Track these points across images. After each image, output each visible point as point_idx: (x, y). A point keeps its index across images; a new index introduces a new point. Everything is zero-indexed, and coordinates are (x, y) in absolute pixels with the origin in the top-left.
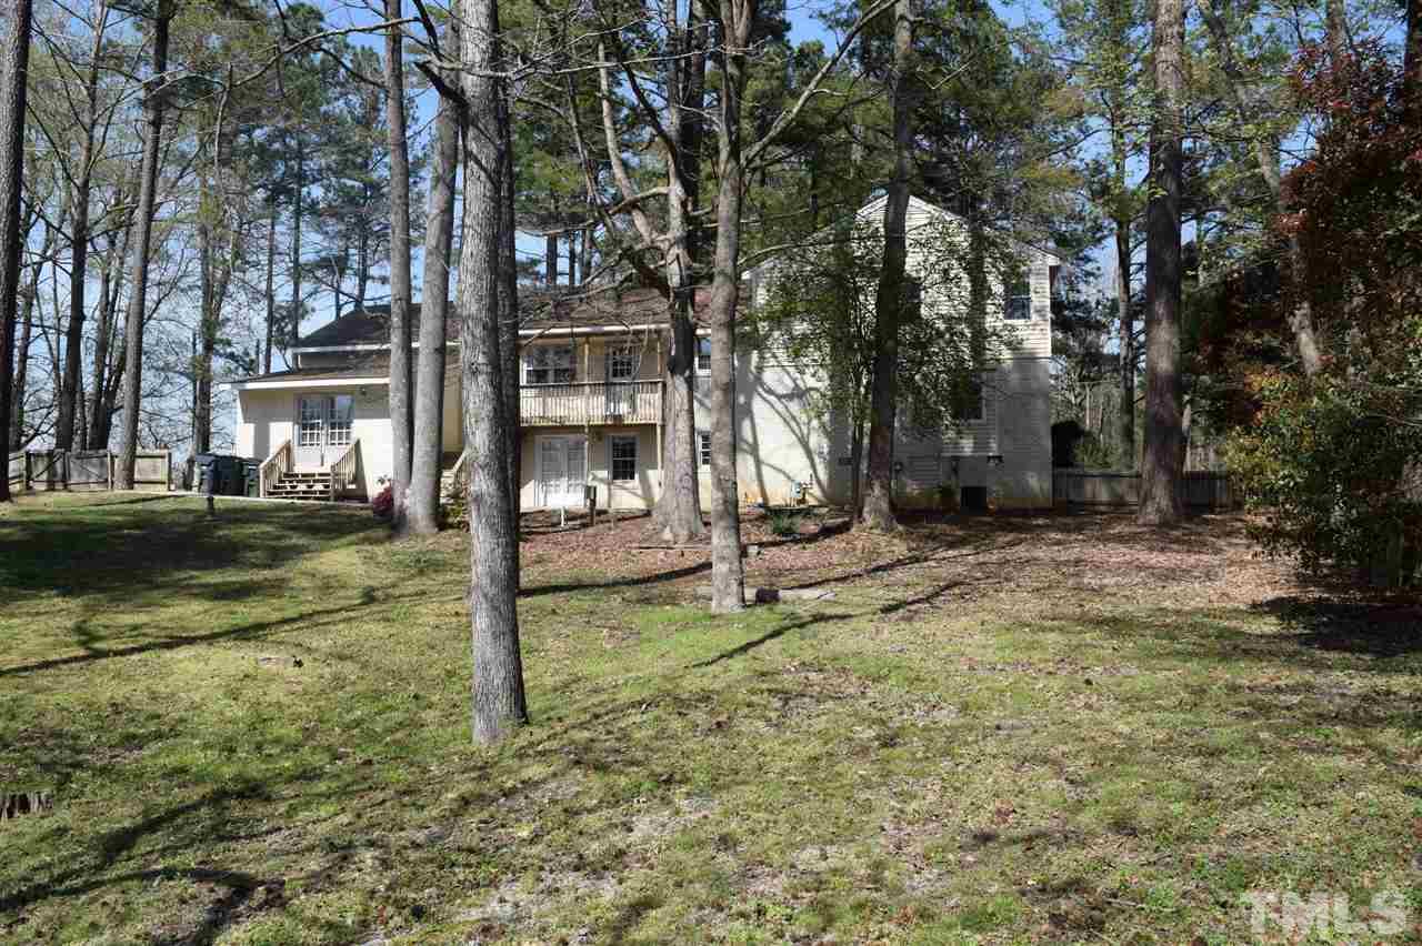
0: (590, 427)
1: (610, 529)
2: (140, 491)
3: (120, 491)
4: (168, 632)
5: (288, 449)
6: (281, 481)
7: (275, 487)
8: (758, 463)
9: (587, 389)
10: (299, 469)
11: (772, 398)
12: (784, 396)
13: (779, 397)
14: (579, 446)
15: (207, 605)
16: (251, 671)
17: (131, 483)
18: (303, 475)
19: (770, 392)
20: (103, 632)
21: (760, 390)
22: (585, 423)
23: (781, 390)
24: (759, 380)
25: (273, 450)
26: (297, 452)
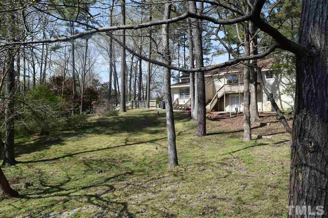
0: (241, 93)
1: (239, 118)
2: (151, 109)
3: (147, 109)
4: (140, 141)
5: (178, 100)
6: (176, 106)
7: (175, 108)
8: (281, 101)
9: (240, 85)
10: (180, 104)
11: (284, 85)
12: (287, 84)
13: (286, 85)
14: (238, 97)
15: (150, 135)
16: (148, 150)
17: (149, 107)
18: (181, 105)
19: (284, 83)
20: (130, 140)
21: (281, 83)
22: (239, 92)
23: (286, 83)
24: (281, 81)
25: (175, 100)
26: (179, 100)
